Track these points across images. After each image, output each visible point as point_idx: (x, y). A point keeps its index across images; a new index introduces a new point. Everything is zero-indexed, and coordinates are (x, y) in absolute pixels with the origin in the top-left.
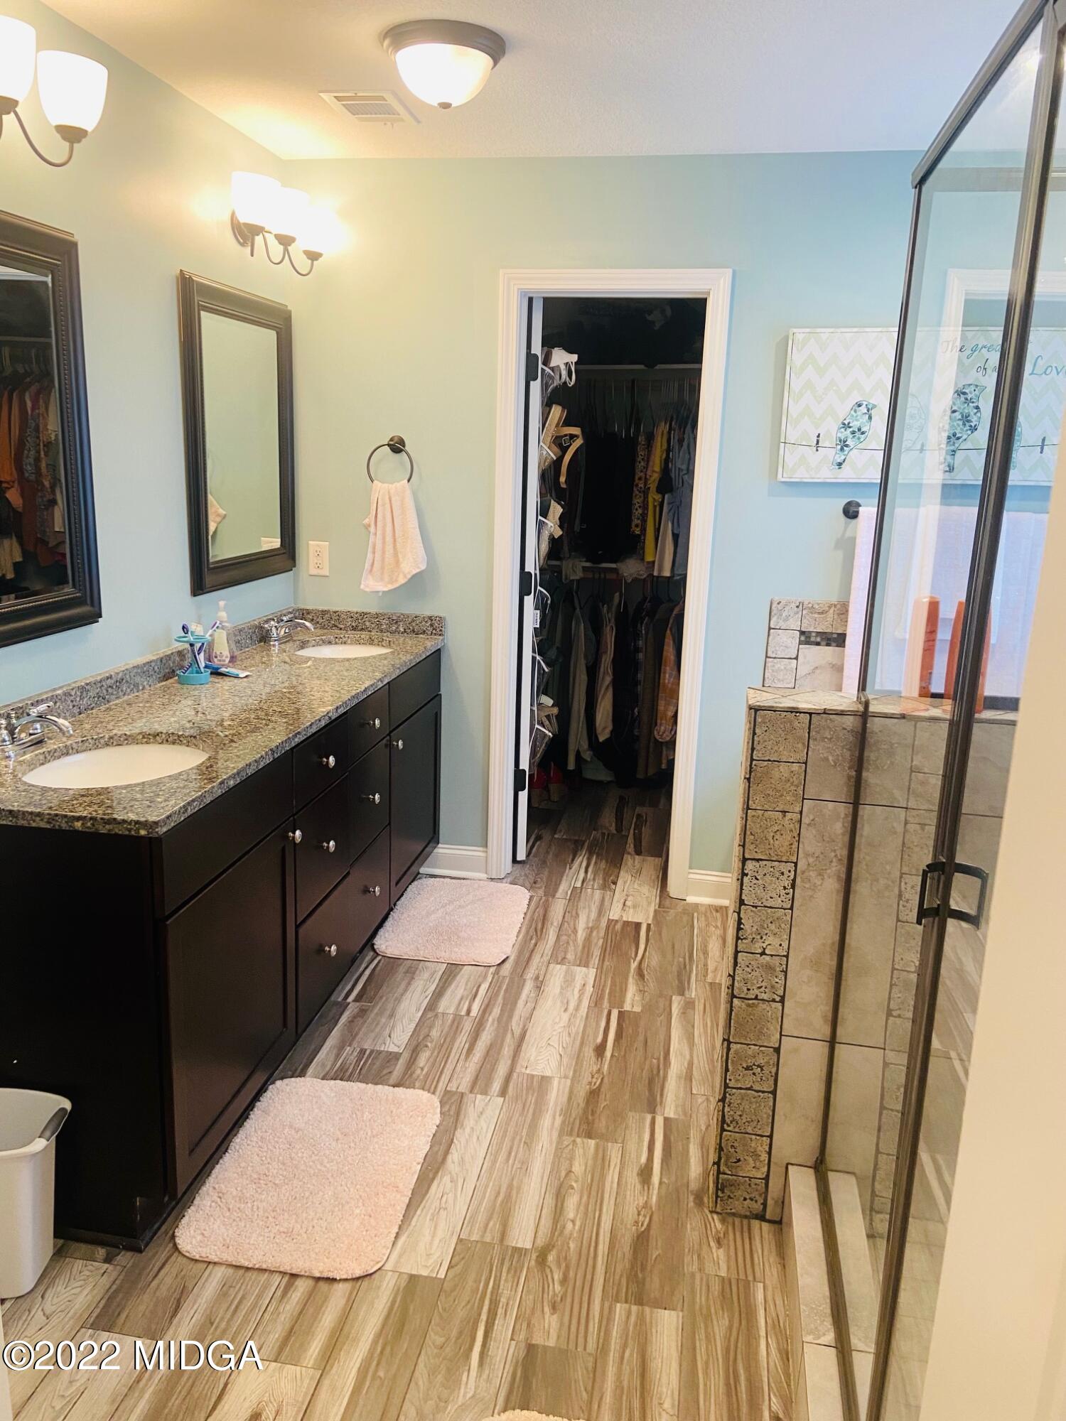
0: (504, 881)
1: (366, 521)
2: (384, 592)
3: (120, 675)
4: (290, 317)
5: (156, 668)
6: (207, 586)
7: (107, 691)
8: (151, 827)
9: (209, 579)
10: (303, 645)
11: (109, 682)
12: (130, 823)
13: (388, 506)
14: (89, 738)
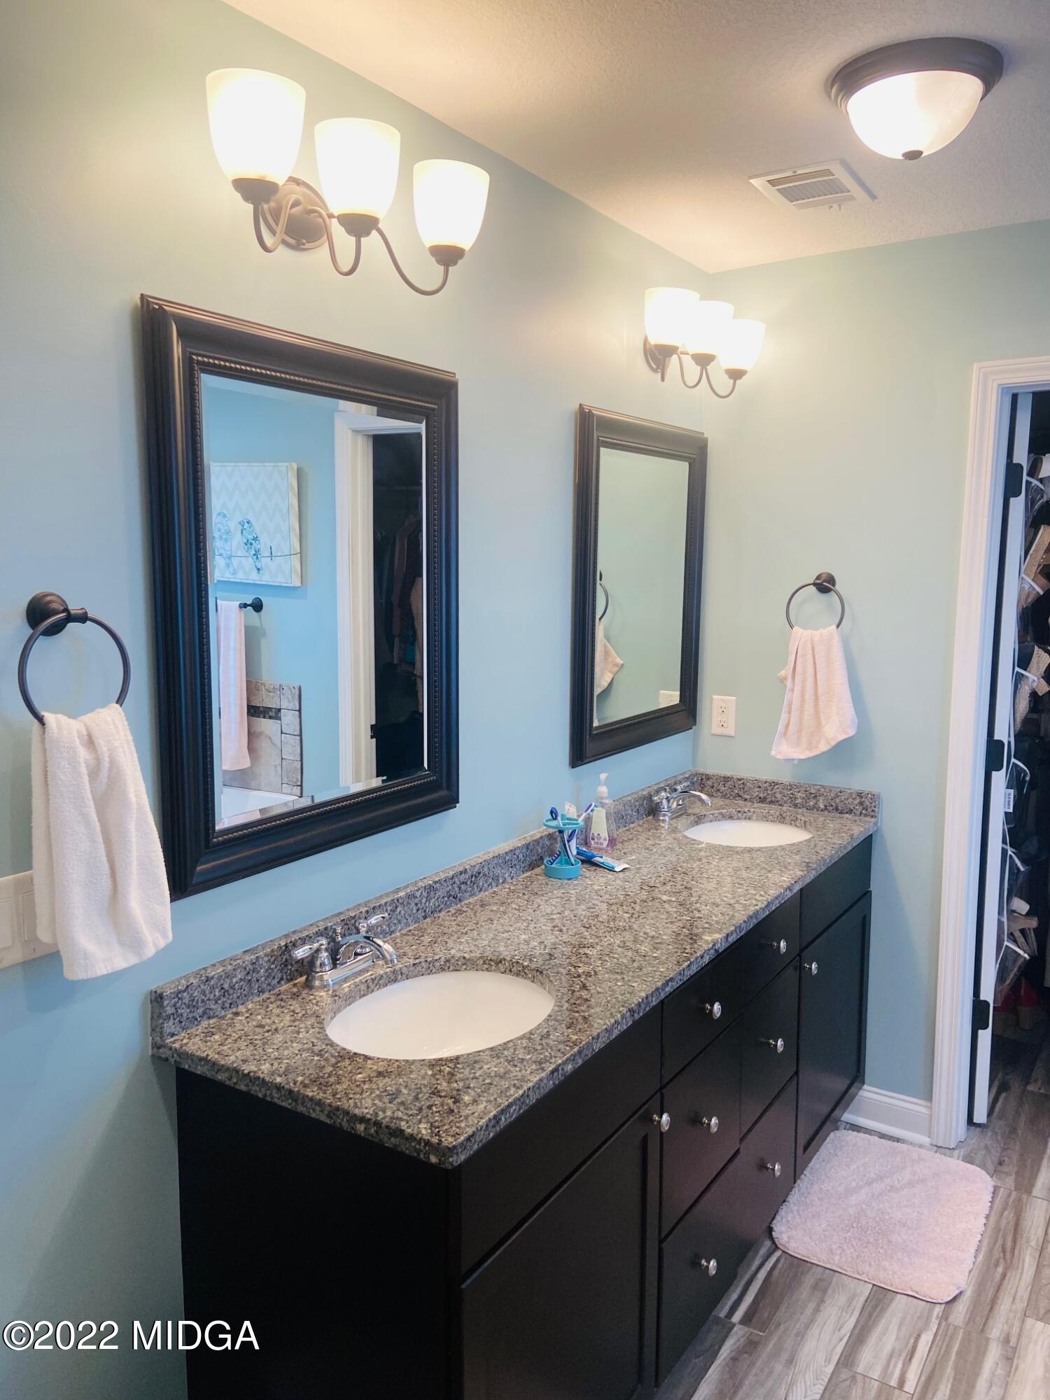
0: (956, 1153)
1: (782, 673)
2: (800, 760)
3: (477, 868)
4: (706, 446)
5: (521, 856)
6: (588, 755)
7: (460, 888)
8: (444, 1155)
9: (590, 747)
10: (699, 820)
11: (463, 877)
12: (419, 1142)
13: (810, 657)
14: (422, 960)
